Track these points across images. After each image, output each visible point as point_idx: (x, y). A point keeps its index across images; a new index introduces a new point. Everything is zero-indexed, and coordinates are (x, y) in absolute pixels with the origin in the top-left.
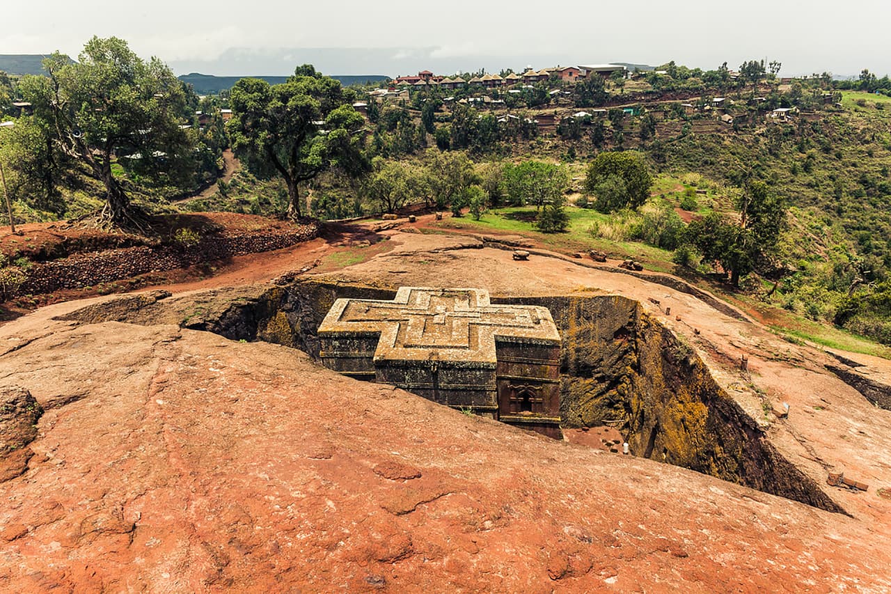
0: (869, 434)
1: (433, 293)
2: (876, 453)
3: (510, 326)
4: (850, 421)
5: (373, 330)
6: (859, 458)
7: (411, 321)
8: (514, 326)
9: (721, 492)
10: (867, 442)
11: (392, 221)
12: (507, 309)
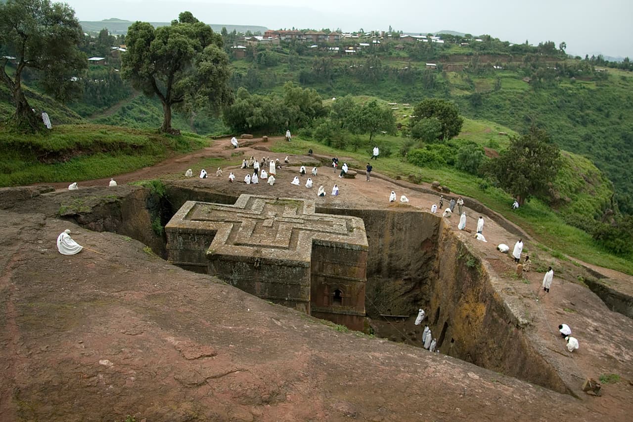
0: (603, 331)
1: (267, 201)
2: (605, 347)
3: (328, 232)
4: (590, 321)
5: (211, 228)
6: (592, 350)
7: (244, 223)
8: (331, 233)
9: (476, 377)
10: (599, 337)
11: (249, 140)
12: (329, 217)
